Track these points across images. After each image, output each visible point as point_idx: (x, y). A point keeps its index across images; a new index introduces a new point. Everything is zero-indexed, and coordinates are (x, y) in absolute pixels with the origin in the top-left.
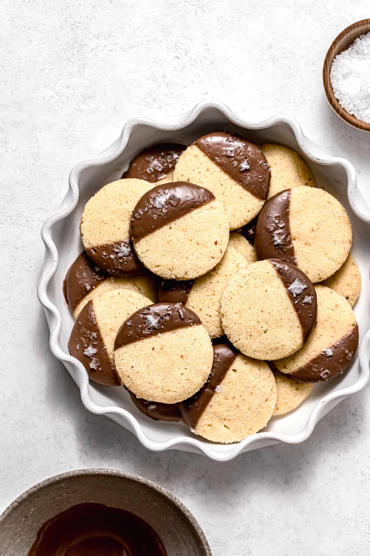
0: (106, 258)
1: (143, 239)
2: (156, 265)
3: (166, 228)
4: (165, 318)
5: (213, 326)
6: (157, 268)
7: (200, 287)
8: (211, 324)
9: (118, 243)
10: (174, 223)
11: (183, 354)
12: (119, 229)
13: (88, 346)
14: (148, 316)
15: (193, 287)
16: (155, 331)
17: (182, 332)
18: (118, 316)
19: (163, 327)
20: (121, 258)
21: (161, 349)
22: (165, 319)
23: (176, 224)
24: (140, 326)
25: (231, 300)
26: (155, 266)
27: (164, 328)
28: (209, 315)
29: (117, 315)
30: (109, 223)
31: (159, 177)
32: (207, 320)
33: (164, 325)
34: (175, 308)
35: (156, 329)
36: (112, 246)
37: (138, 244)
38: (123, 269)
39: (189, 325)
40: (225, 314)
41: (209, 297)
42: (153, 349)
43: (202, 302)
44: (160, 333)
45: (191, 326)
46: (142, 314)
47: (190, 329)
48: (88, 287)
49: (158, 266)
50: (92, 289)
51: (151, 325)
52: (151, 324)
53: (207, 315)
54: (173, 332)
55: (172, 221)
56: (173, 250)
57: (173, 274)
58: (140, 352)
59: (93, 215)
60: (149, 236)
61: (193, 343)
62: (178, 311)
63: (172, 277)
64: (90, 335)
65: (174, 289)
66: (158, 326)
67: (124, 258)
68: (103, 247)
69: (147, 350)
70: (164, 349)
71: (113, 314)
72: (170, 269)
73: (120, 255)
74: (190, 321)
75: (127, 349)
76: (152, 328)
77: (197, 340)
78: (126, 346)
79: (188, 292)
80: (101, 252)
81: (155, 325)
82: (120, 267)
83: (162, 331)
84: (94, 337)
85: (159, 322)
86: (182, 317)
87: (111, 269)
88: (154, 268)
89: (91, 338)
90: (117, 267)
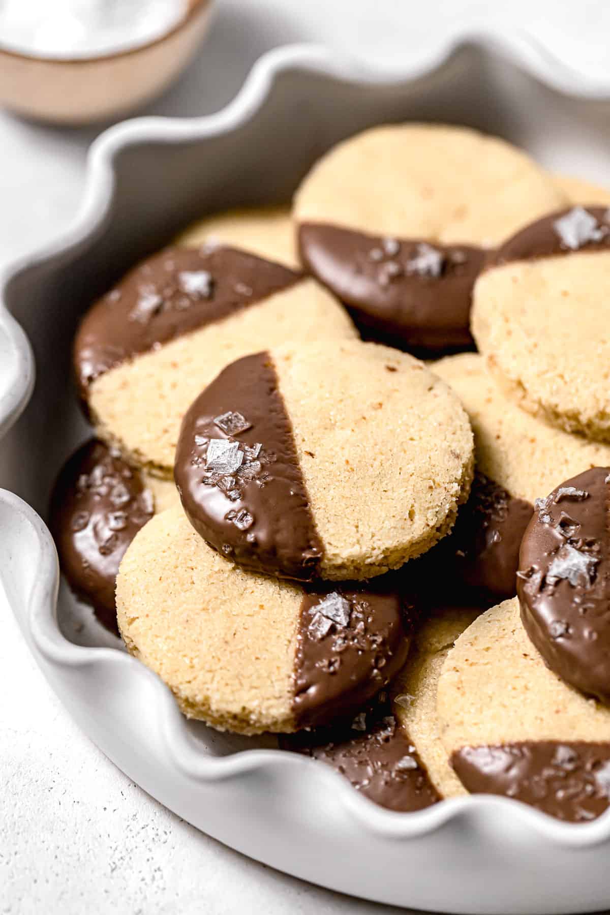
0: (337, 665)
2: (407, 516)
3: (305, 464)
6: (416, 517)
7: (500, 466)
9: (305, 620)
10: (298, 442)
12: (262, 607)
13: (593, 783)
18: (523, 683)
20: (350, 625)
23: (304, 440)
24: (578, 600)
25: (567, 378)
26: (409, 522)
29: (519, 684)
30: (235, 626)
31: (146, 507)
35: (597, 562)
36: (306, 640)
37: (327, 547)
38: (386, 634)
41: (538, 454)
48: (407, 763)
49: (411, 515)
50: (415, 755)
51: (584, 569)
55: (293, 446)
56: (377, 463)
57: (446, 485)
59: (195, 661)
60: (314, 511)
63: (453, 492)
64: (557, 767)
65: (486, 524)
66: (592, 557)
67: (354, 616)
68: (301, 665)
71: (513, 693)
72: (431, 487)
73: (343, 620)
76: (592, 574)
79: (508, 496)
80: (314, 672)
81: (587, 561)
82: (379, 639)
84: (571, 760)
85: (581, 550)
86: (579, 493)
87: (376, 667)
88: (415, 526)
89: (569, 767)
90: (375, 646)
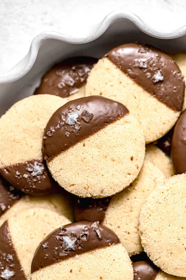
0: (19, 177)
1: (56, 158)
2: (71, 184)
3: (80, 145)
4: (82, 238)
5: (132, 243)
6: (72, 187)
7: (117, 203)
8: (129, 241)
9: (32, 162)
10: (87, 139)
11: (102, 275)
12: (32, 147)
13: (5, 269)
14: (64, 238)
15: (111, 204)
16: (72, 253)
17: (100, 252)
18: (34, 237)
19: (80, 248)
20: (34, 177)
21: (80, 271)
22: (82, 240)
23: (89, 141)
24: (56, 248)
25: (150, 218)
26: (69, 186)
27: (81, 249)
28: (127, 232)
29: (34, 236)
30: (22, 141)
31: (71, 92)
32: (126, 237)
33: (81, 246)
34: (92, 228)
35: (73, 250)
36: (25, 165)
37: (51, 162)
38: (37, 188)
39: (107, 245)
40: (143, 232)
41: (127, 214)
42: (71, 271)
43: (120, 219)
44: (77, 254)
45: (109, 246)
46: (59, 235)
47: (108, 249)
48: (3, 207)
49: (73, 185)
50: (7, 209)
51: (68, 247)
52: (67, 245)
53: (126, 232)
54: (91, 252)
55: (85, 138)
56: (88, 168)
57: (88, 193)
58: (57, 275)
59: (4, 134)
60: (62, 154)
61: (112, 264)
62: (95, 231)
63: (87, 195)
64: (6, 257)
65: (90, 206)
66: (75, 248)
67: (38, 177)
68: (16, 166)
69: (65, 273)
70: (82, 271)
71: (29, 235)
72: (85, 188)
73: (34, 174)
74: (108, 241)
75: (44, 272)
76: (68, 250)
77: (117, 260)
78: (43, 269)
79: (105, 210)
80: (14, 171)
81: (72, 247)
82: (34, 187)
83: (79, 252)
84: (10, 260)
85: (76, 243)
86: (100, 237)
87: (25, 189)
88: (69, 187)
89: (7, 260)
90: (31, 186)
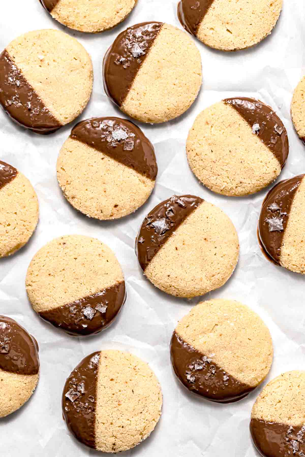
4: (169, 216)
11: (204, 237)
14: (153, 224)
16: (168, 233)
17: (191, 218)
19: (172, 225)
21: (184, 244)
22: (170, 217)
24: (152, 237)
27: (174, 225)
33: (173, 222)
34: (173, 201)
35: (168, 230)
39: (194, 208)
42: (176, 249)
44: (174, 231)
45: (196, 208)
46: (147, 225)
47: (196, 211)
51: (162, 230)
52: (161, 229)
54: (184, 223)
58: (167, 259)
61: (208, 222)
62: (177, 203)
66: (168, 227)
69: (172, 253)
70: (186, 243)
74: (192, 205)
75: (154, 264)
76: (163, 232)
77: (210, 216)
78: (151, 262)
81: (165, 227)
83: (174, 228)
85: (167, 222)
86: (184, 205)
